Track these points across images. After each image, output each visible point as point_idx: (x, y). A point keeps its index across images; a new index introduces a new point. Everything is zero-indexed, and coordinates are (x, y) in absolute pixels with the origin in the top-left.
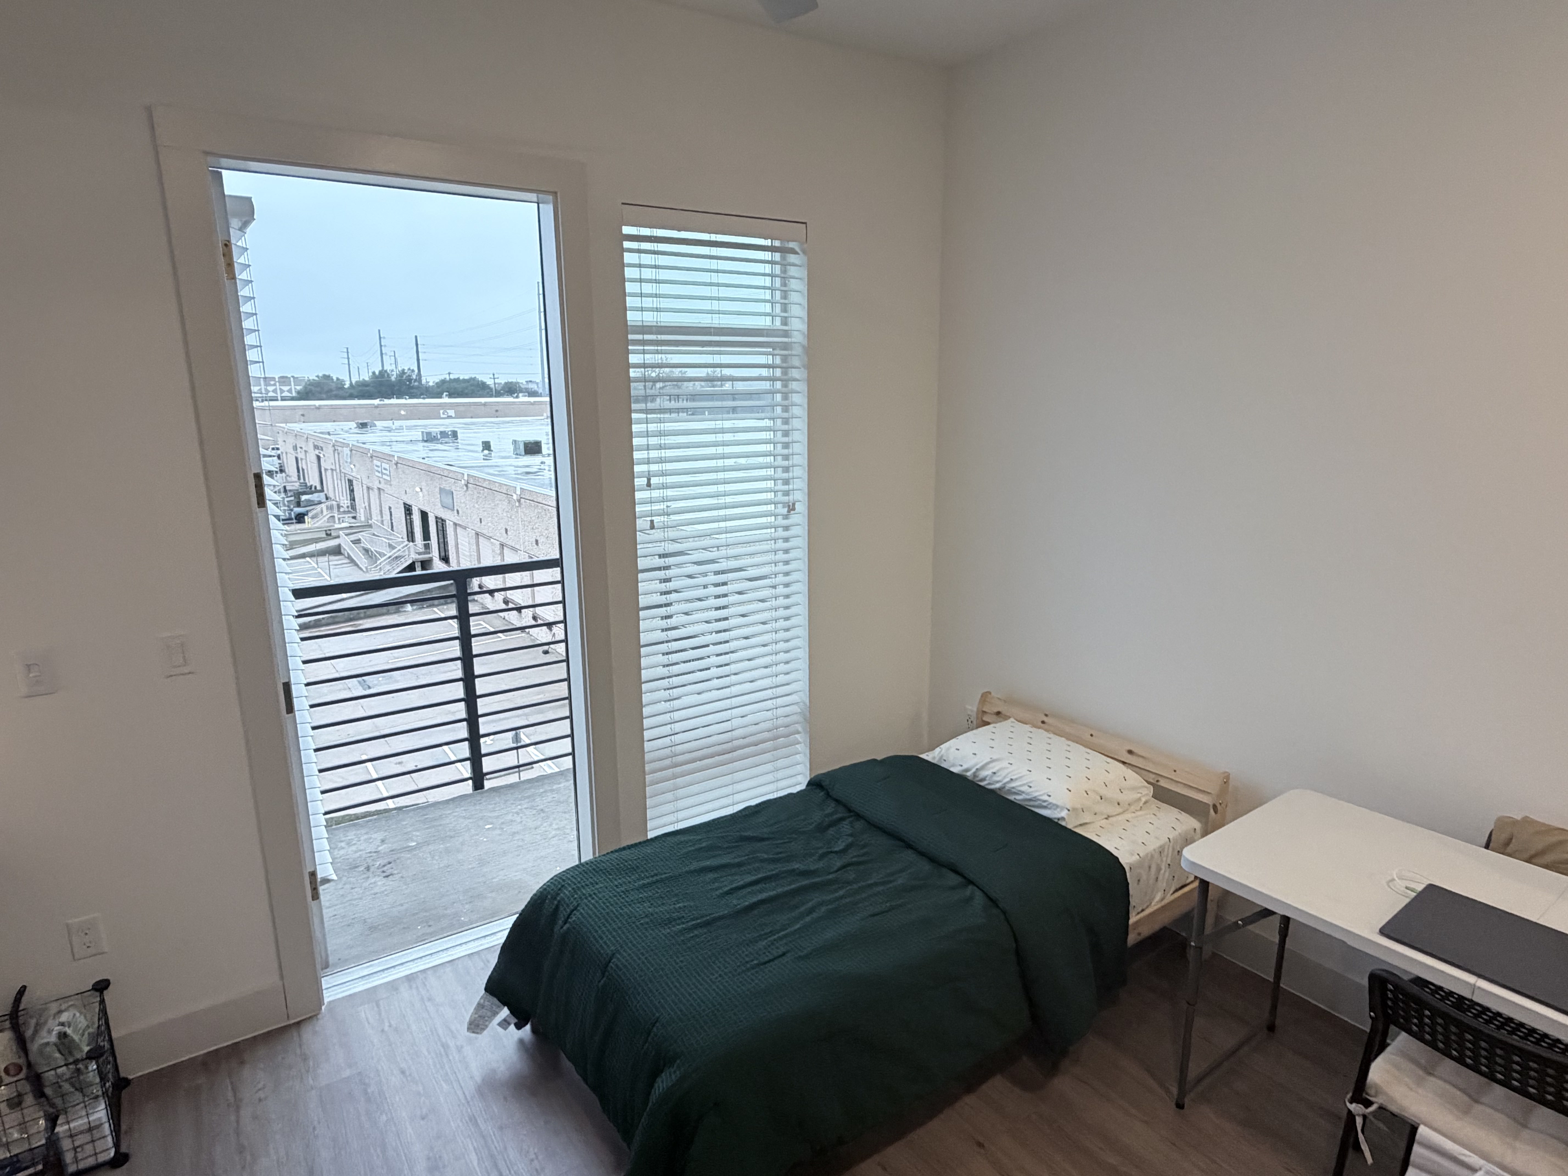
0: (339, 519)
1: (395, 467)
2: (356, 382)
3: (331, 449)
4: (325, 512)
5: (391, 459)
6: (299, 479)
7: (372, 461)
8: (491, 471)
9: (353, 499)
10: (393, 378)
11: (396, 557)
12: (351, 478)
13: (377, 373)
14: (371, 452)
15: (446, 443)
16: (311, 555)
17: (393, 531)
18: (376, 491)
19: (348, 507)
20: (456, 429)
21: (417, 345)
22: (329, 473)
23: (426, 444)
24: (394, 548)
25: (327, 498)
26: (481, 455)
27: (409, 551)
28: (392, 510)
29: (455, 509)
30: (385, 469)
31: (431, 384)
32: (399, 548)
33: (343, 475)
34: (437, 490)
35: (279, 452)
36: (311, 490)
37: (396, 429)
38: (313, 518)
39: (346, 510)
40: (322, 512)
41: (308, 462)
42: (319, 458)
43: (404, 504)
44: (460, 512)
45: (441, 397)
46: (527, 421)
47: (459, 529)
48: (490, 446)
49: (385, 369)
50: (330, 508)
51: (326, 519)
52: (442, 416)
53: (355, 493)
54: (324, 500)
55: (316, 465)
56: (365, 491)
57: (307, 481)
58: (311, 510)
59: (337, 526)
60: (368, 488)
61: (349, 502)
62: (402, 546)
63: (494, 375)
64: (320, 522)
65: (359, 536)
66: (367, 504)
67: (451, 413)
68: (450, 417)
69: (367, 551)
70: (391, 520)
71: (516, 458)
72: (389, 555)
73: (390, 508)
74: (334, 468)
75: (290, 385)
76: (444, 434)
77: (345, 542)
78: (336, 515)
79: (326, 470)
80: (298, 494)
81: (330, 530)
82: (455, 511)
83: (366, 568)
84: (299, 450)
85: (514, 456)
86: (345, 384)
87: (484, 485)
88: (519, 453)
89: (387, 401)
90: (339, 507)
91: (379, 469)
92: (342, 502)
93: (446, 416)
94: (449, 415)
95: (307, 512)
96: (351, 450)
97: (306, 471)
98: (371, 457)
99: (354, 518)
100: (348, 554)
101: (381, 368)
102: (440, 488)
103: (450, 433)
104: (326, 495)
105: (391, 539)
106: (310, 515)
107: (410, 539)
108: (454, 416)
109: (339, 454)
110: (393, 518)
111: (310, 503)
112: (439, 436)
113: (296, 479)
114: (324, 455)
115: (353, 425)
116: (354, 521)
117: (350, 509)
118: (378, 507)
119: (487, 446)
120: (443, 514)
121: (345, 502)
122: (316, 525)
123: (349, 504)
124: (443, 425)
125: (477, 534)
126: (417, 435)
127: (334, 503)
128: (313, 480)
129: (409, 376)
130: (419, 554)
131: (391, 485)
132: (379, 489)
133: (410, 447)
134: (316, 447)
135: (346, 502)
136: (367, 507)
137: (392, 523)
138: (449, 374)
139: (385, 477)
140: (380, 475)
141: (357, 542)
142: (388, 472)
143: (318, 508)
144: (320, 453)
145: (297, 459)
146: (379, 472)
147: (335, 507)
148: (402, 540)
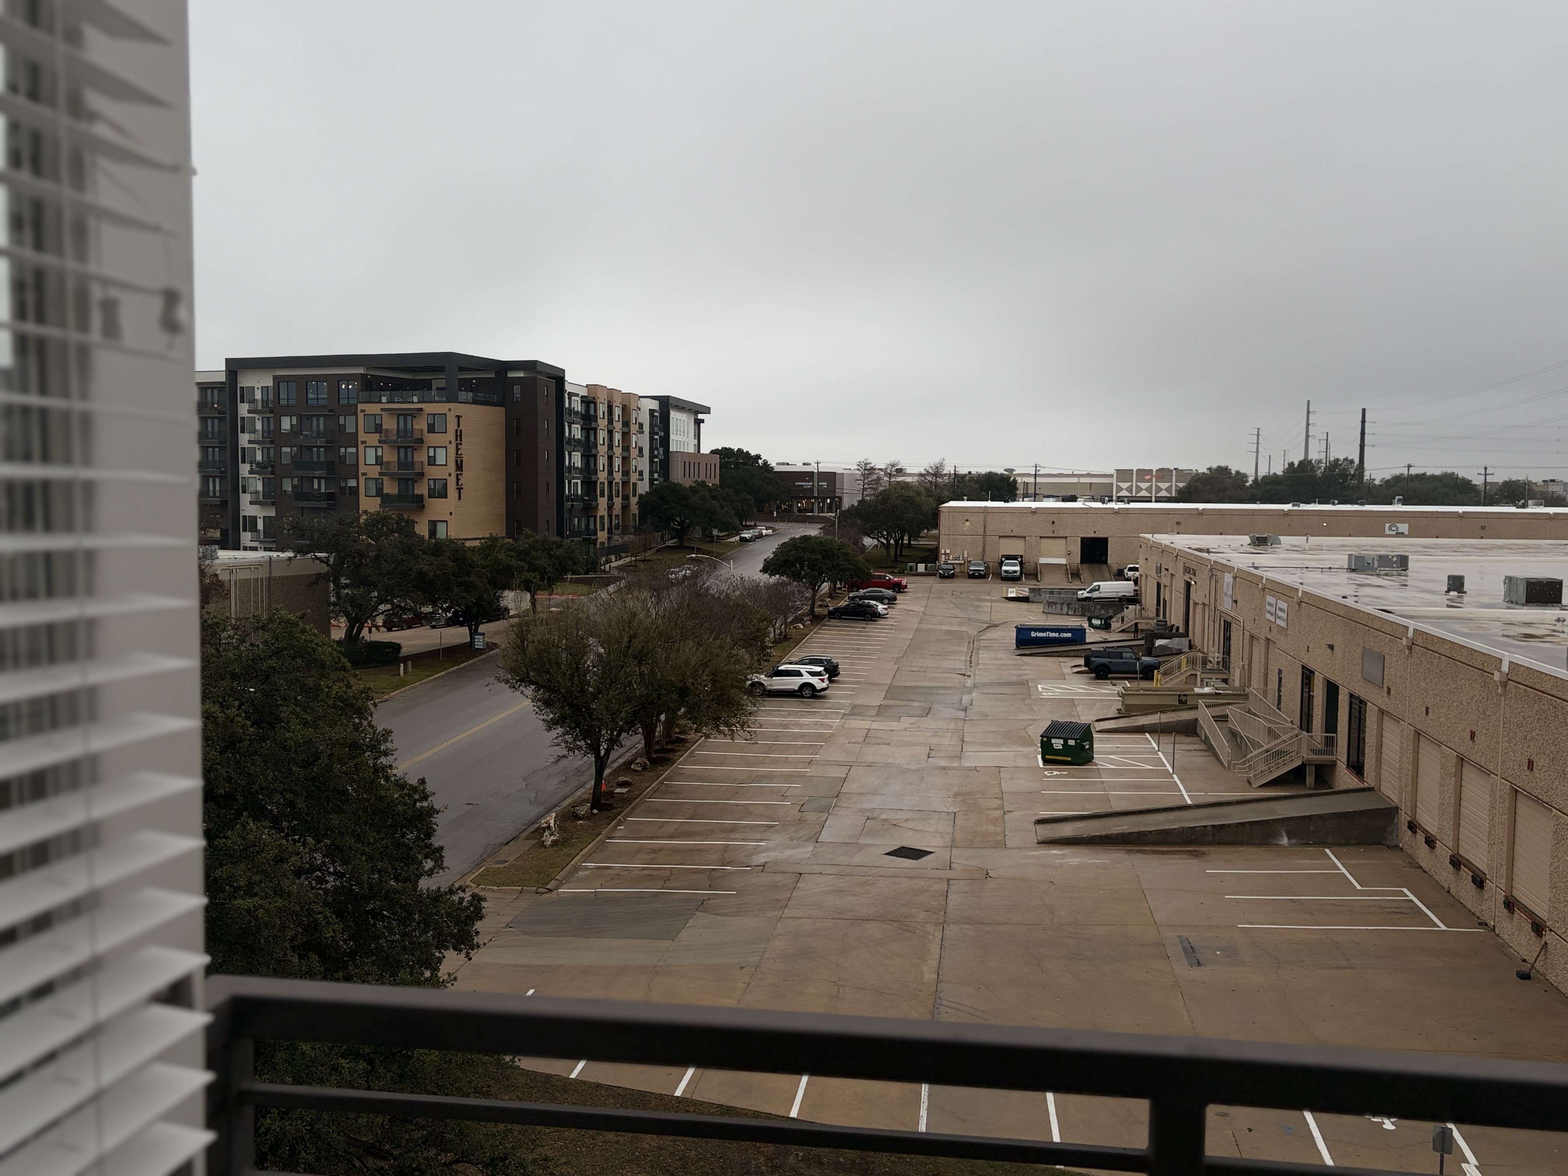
0: (1202, 680)
1: (1297, 607)
2: (1264, 477)
3: (1207, 574)
4: (1184, 668)
5: (1292, 595)
6: (1158, 615)
7: (1264, 596)
8: (1458, 627)
9: (1227, 651)
10: (1319, 473)
11: (1278, 753)
12: (1229, 619)
13: (1296, 464)
14: (1264, 581)
15: (1386, 575)
16: (1153, 730)
17: (1279, 709)
18: (1263, 643)
19: (1218, 663)
20: (1407, 554)
21: (1363, 422)
22: (1199, 609)
23: (1353, 575)
24: (1277, 737)
25: (1191, 647)
26: (1444, 599)
27: (1299, 746)
28: (1283, 675)
29: (1385, 686)
30: (1281, 610)
31: (1377, 482)
32: (1284, 737)
33: (1218, 613)
34: (1359, 651)
35: (1137, 574)
36: (1169, 632)
37: (1310, 550)
38: (1165, 674)
39: (1216, 667)
40: (1180, 667)
41: (1174, 592)
42: (1188, 585)
43: (1303, 667)
44: (1392, 692)
45: (1391, 503)
46: (1539, 547)
47: (1387, 723)
48: (1462, 585)
49: (1310, 458)
50: (1192, 662)
51: (1184, 677)
52: (1387, 532)
53: (1232, 642)
54: (1186, 649)
55: (1182, 597)
56: (1247, 641)
57: (1167, 619)
58: (1165, 662)
59: (1197, 690)
60: (1252, 637)
61: (1221, 655)
62: (1290, 735)
63: (1486, 468)
64: (1174, 682)
65: (1228, 710)
66: (1246, 662)
67: (1404, 528)
68: (1400, 535)
69: (1234, 735)
70: (1279, 691)
71: (1508, 608)
72: (1266, 747)
73: (1280, 672)
74: (1207, 602)
75: (1172, 482)
76: (1384, 560)
77: (1204, 715)
78: (1198, 673)
79: (1195, 604)
80: (1152, 636)
81: (1185, 695)
82: (1386, 689)
83: (1229, 762)
84: (1164, 572)
85: (1507, 604)
86: (1247, 481)
87: (1442, 651)
88: (1514, 600)
89: (1304, 507)
90: (1205, 661)
91: (1273, 610)
92: (1211, 654)
93: (1394, 533)
94: (1400, 531)
95: (1160, 663)
96: (1235, 578)
97: (1168, 604)
98: (1263, 590)
99: (1225, 681)
100: (1206, 735)
101: (1302, 458)
102: (1364, 648)
103: (1395, 559)
104: (1190, 641)
105: (1275, 723)
106: (1162, 669)
107: (1305, 725)
108: (1406, 533)
109: (1217, 581)
110: (1282, 689)
111: (1167, 652)
112: (1376, 564)
113: (1154, 615)
114: (1195, 582)
115: (1246, 539)
116: (1224, 685)
117: (1221, 668)
118: (1262, 669)
119: (1456, 584)
120: (1362, 691)
121: (1215, 656)
122: (1168, 686)
123: (1220, 659)
124: (1386, 546)
125: (1418, 734)
126: (1342, 560)
127: (1200, 654)
128: (1175, 618)
129: (1344, 469)
130: (1316, 752)
131: (1286, 636)
132: (1268, 640)
133: (1325, 578)
134: (1187, 570)
135: (1217, 655)
136: (1246, 667)
137: (1280, 696)
138: (1409, 466)
139: (1279, 622)
140: (1273, 619)
141: (1221, 719)
142: (1285, 616)
143: (1175, 660)
144: (1191, 578)
145: (1159, 585)
146: (1271, 614)
147: (1199, 662)
148: (1290, 725)
